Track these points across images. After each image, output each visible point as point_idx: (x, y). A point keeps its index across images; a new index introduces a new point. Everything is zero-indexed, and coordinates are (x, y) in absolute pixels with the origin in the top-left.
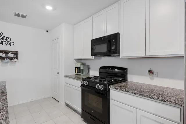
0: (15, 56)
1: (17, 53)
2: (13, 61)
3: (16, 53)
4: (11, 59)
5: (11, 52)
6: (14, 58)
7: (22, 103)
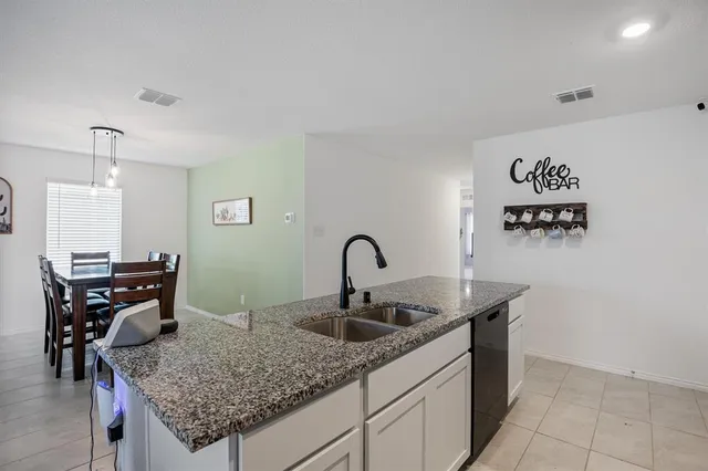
0: (580, 219)
1: (585, 209)
2: (573, 232)
3: (580, 210)
4: (567, 226)
5: (567, 207)
6: (574, 224)
7: (597, 368)
